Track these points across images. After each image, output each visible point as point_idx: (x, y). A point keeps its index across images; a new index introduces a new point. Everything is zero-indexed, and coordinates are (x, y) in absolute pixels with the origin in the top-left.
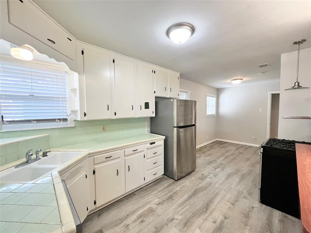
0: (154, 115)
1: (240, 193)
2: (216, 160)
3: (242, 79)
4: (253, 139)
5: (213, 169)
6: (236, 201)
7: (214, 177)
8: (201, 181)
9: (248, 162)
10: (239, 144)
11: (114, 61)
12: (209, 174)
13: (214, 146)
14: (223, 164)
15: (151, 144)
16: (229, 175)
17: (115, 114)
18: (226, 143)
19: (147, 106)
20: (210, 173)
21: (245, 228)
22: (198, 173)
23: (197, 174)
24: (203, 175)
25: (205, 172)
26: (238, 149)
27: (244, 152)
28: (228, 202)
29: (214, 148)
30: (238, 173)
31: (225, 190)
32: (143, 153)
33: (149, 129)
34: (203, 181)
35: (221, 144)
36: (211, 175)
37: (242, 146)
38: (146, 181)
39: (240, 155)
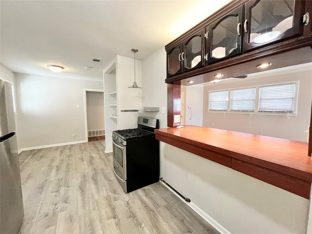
1: (108, 198)
2: (47, 178)
3: (63, 68)
4: (73, 137)
5: (55, 194)
6: (113, 209)
7: (66, 204)
8: (53, 227)
9: (85, 162)
10: (58, 147)
12: (56, 205)
13: (26, 161)
14: (62, 179)
16: (80, 188)
18: (40, 150)
20: (55, 203)
21: (143, 228)
22: (35, 220)
23: (32, 223)
24: (47, 215)
25: (47, 208)
26: (61, 152)
27: (71, 153)
28: (109, 220)
29: (27, 163)
30: (87, 179)
31: (94, 210)
34: (56, 225)
35: (34, 154)
36: (60, 206)
37: (65, 147)
39: (71, 158)
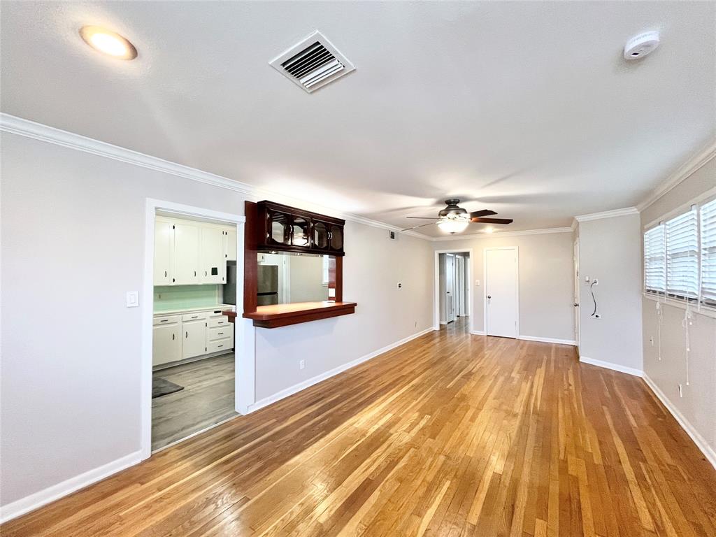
0: (225, 282)
11: (174, 227)
15: (215, 312)
17: (174, 280)
19: (215, 271)
32: (204, 321)
33: (221, 300)
38: (207, 353)
